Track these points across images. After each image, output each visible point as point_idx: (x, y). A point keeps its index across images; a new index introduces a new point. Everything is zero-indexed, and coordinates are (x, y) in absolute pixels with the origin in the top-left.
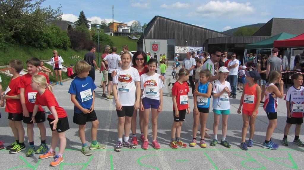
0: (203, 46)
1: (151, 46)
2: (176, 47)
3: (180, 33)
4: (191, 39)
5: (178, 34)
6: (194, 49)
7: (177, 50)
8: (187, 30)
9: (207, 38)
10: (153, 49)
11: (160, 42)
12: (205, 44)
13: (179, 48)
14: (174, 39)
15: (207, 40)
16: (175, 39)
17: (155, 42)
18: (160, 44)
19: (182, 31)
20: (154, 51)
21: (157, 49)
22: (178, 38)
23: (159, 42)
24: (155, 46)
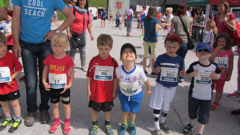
0: (161, 6)
1: (116, 3)
2: (138, 6)
7: (138, 8)
10: (117, 6)
11: (123, 1)
12: (163, 4)
13: (140, 7)
15: (165, 1)
20: (118, 8)
21: (120, 7)
24: (119, 4)
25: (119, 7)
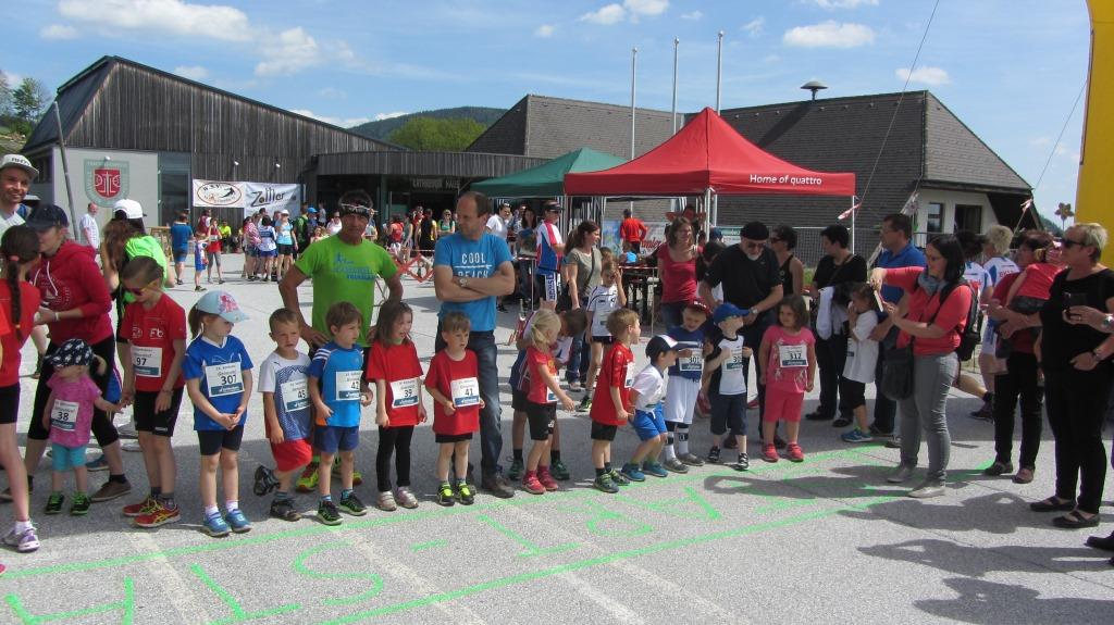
0: (300, 181)
1: (91, 174)
2: (197, 184)
3: (211, 129)
4: (253, 154)
5: (202, 132)
6: (264, 190)
7: (201, 193)
8: (236, 120)
9: (313, 153)
10: (100, 188)
11: (128, 163)
12: (304, 172)
13: (209, 187)
14: (184, 151)
15: (315, 161)
16: (190, 151)
17: (105, 160)
18: (126, 170)
19: (218, 123)
20: (104, 195)
21: (117, 190)
22: (201, 150)
23: (124, 162)
24: (107, 175)
25: (108, 190)
